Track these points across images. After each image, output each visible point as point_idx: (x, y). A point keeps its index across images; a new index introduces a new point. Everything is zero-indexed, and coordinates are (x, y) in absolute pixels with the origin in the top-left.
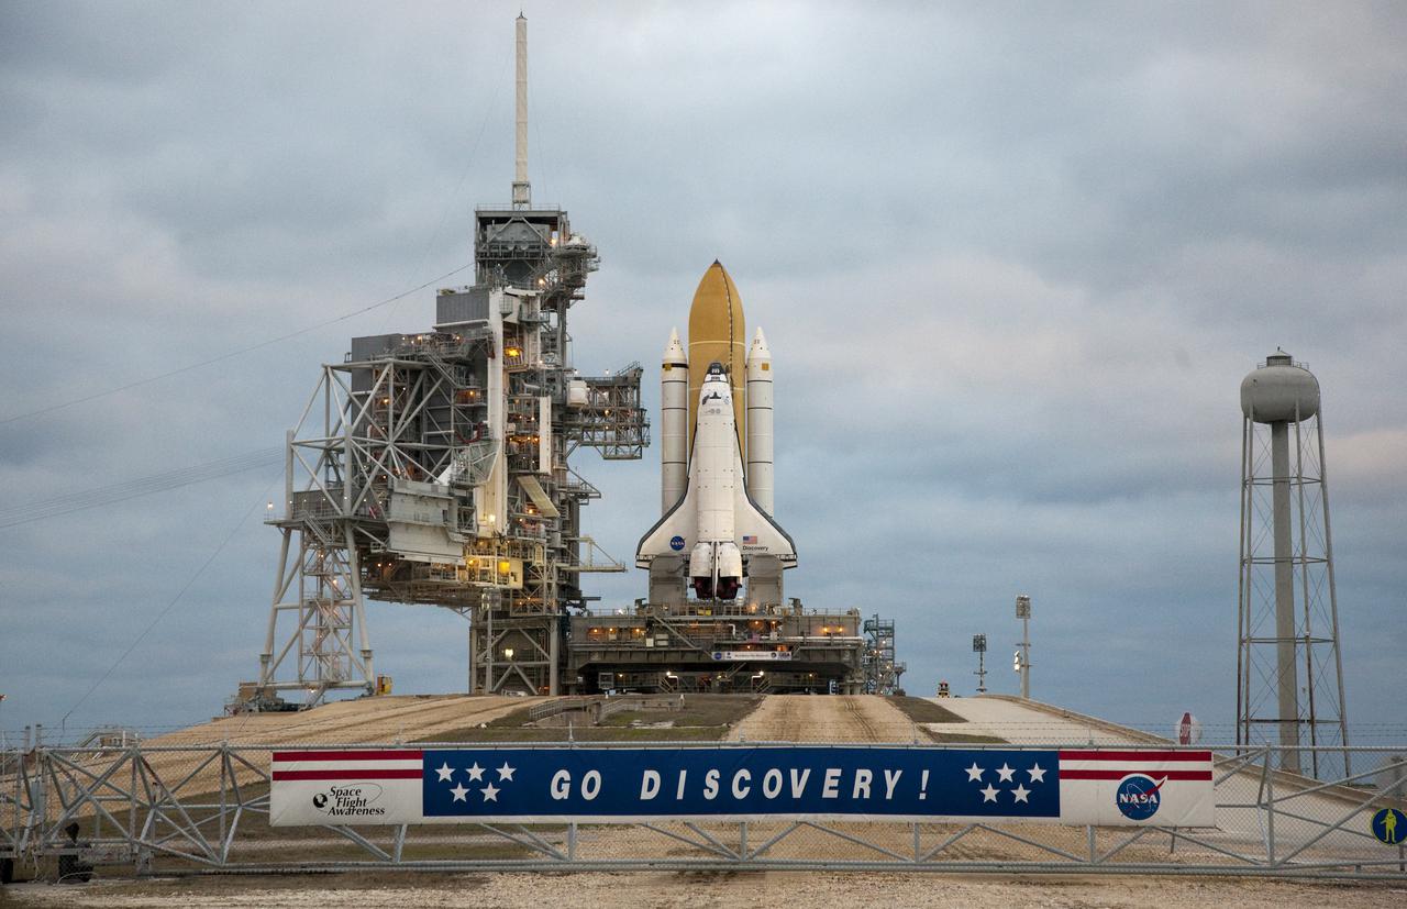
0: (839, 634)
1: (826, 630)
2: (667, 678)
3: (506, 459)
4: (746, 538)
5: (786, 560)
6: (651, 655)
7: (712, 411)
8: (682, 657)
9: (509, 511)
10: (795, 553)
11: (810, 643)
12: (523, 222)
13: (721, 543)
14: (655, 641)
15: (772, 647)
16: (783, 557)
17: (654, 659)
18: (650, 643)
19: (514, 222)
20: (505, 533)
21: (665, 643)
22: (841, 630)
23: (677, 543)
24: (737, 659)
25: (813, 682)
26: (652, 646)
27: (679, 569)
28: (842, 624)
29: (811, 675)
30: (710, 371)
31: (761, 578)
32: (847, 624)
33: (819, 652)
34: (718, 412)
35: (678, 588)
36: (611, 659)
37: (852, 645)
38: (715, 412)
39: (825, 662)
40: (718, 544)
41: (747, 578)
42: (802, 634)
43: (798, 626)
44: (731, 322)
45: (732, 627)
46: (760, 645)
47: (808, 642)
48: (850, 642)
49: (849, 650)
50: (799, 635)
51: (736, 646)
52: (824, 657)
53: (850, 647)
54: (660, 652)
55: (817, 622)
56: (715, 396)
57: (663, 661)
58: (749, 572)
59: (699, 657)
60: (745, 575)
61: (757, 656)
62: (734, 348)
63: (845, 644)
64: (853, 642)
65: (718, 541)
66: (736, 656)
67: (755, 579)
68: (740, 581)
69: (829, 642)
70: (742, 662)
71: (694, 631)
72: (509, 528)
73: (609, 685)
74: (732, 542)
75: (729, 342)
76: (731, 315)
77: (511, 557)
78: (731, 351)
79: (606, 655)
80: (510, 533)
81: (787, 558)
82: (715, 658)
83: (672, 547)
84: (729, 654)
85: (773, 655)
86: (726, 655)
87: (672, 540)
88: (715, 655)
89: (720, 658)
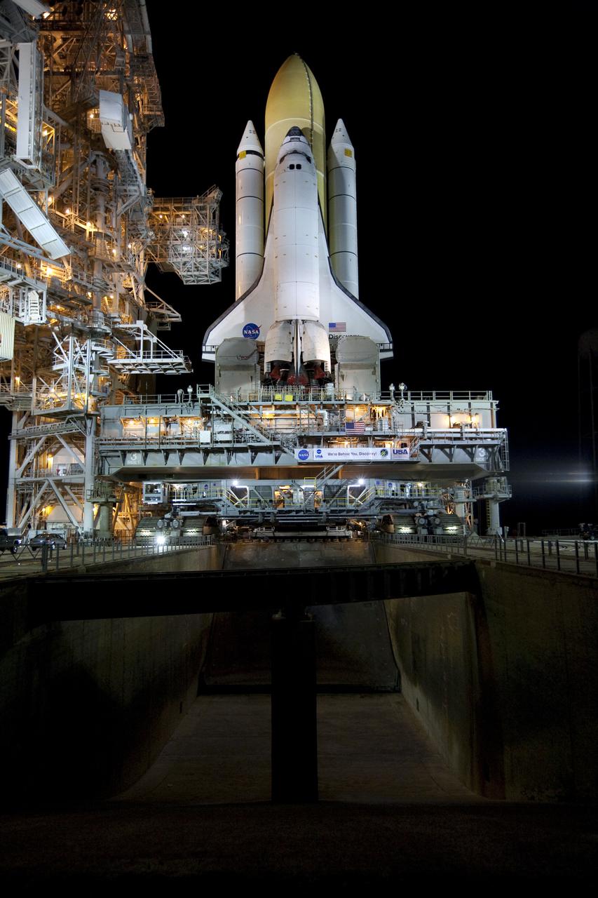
0: (471, 427)
1: (451, 420)
2: (233, 489)
4: (332, 325)
5: (382, 351)
6: (211, 455)
8: (254, 458)
11: (433, 437)
13: (304, 321)
14: (215, 433)
17: (214, 461)
18: (205, 437)
21: (228, 437)
22: (473, 421)
23: (251, 330)
24: (330, 459)
25: (423, 493)
26: (209, 441)
27: (252, 354)
28: (473, 412)
29: (421, 485)
30: (289, 134)
31: (355, 364)
32: (481, 412)
33: (442, 450)
34: (299, 167)
35: (252, 377)
36: (156, 461)
37: (493, 439)
38: (295, 169)
39: (453, 463)
40: (300, 322)
41: (336, 366)
42: (420, 425)
43: (413, 415)
44: (312, 100)
45: (322, 415)
46: (363, 439)
47: (429, 435)
48: (489, 435)
49: (486, 447)
50: (414, 427)
51: (328, 441)
52: (450, 456)
53: (489, 442)
54: (220, 451)
55: (439, 410)
56: (295, 152)
57: (227, 465)
58: (339, 358)
59: (277, 459)
60: (334, 362)
61: (361, 454)
62: (315, 129)
63: (481, 438)
64: (493, 436)
65: (300, 318)
66: (329, 454)
67: (346, 366)
68: (328, 368)
69: (459, 435)
70: (337, 464)
71: (268, 422)
73: (154, 498)
74: (317, 321)
75: (310, 121)
76: (311, 94)
78: (312, 129)
79: (147, 455)
81: (383, 348)
82: (300, 457)
83: (245, 335)
84: (319, 452)
85: (384, 453)
86: (316, 454)
87: (245, 329)
88: (300, 453)
89: (306, 458)
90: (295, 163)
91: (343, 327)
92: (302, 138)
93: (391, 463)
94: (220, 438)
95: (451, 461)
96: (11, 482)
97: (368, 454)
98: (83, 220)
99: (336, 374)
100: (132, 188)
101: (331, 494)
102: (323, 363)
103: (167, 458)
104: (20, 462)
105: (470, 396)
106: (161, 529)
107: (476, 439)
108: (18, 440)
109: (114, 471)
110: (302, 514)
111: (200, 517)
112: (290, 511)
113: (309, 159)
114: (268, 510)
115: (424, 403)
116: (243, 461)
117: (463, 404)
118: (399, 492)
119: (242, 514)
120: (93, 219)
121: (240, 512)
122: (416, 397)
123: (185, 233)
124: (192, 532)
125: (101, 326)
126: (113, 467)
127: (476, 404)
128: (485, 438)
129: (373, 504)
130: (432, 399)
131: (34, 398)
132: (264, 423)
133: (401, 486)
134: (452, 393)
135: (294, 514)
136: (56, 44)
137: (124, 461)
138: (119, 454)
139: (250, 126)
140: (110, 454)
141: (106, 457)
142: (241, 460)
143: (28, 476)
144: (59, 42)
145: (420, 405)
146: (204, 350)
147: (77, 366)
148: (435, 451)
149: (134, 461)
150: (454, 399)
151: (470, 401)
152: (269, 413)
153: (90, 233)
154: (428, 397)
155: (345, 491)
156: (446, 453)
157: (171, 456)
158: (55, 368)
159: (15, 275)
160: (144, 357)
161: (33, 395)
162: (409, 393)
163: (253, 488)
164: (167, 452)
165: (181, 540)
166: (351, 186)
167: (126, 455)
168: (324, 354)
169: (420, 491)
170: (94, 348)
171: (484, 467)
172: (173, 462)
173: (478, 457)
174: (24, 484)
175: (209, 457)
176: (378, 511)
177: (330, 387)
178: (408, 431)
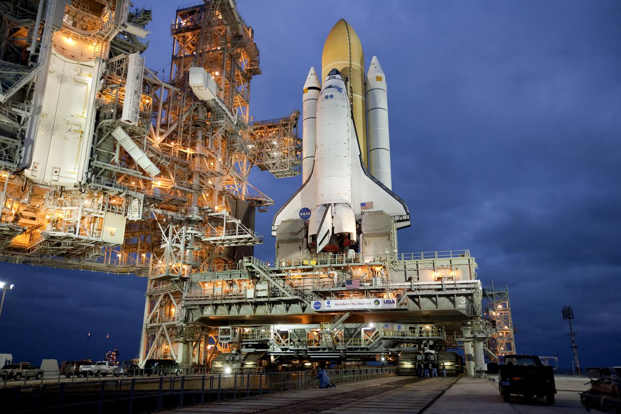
0: (451, 277)
1: (436, 274)
2: (278, 331)
4: (363, 205)
5: (399, 221)
6: (259, 306)
8: (287, 308)
9: (91, 161)
10: (408, 214)
11: (419, 288)
13: (335, 204)
14: (256, 290)
15: (377, 294)
17: (261, 311)
18: (249, 293)
20: (84, 182)
21: (265, 294)
23: (305, 212)
24: (336, 308)
25: (430, 334)
26: (253, 297)
27: (300, 231)
28: (454, 267)
29: (428, 327)
30: (329, 75)
31: (374, 233)
32: (460, 268)
33: (429, 299)
34: (332, 96)
35: (300, 248)
36: (222, 312)
37: (467, 289)
38: (329, 98)
39: (438, 309)
40: (333, 205)
41: (361, 235)
42: (410, 279)
43: (405, 271)
44: (350, 48)
45: (333, 274)
46: (363, 292)
47: (416, 287)
48: (465, 286)
49: (466, 295)
50: (406, 281)
51: (339, 295)
52: (436, 303)
53: (464, 291)
54: (262, 303)
55: (426, 266)
56: (330, 87)
57: (269, 314)
58: (363, 229)
59: (304, 309)
60: (359, 232)
61: (359, 304)
62: (352, 67)
63: (457, 289)
64: (469, 286)
65: (332, 202)
66: (336, 305)
67: (368, 235)
68: (354, 238)
69: (440, 287)
70: (345, 311)
71: (299, 281)
72: (89, 177)
73: (227, 339)
74: (346, 203)
75: (349, 62)
76: (350, 44)
77: (108, 211)
78: (350, 68)
79: (216, 308)
80: (89, 181)
81: (401, 219)
82: (315, 307)
83: (300, 216)
84: (328, 303)
85: (377, 303)
86: (326, 304)
87: (301, 212)
88: (315, 304)
89: (320, 307)
90: (329, 94)
91: (371, 205)
92: (338, 76)
94: (260, 294)
95: (437, 308)
96: (144, 326)
97: (364, 304)
98: (185, 147)
99: (361, 242)
100: (221, 121)
101: (350, 335)
102: (349, 235)
103: (230, 309)
104: (150, 312)
105: (451, 255)
106: (228, 362)
107: (453, 289)
108: (150, 296)
109: (195, 319)
110: (327, 351)
111: (256, 353)
112: (318, 349)
113: (340, 90)
114: (300, 348)
115: (414, 262)
116: (281, 310)
117: (445, 262)
119: (284, 351)
120: (193, 146)
121: (282, 349)
122: (408, 257)
123: (275, 143)
124: (249, 364)
125: (195, 216)
126: (196, 316)
127: (456, 261)
128: (461, 289)
129: (381, 344)
130: (420, 258)
131: (151, 268)
132: (296, 283)
133: (410, 328)
134: (436, 253)
135: (321, 351)
136: (189, 39)
137: (202, 312)
138: (198, 307)
139: (312, 70)
140: (193, 307)
141: (191, 309)
142: (279, 310)
143: (154, 322)
144: (190, 37)
145: (411, 264)
146: (273, 229)
147: (174, 245)
148: (422, 300)
149: (209, 312)
150: (439, 257)
151: (452, 258)
152: (298, 274)
153: (190, 154)
154: (417, 257)
155: (360, 333)
156: (433, 301)
157: (234, 308)
158: (162, 246)
159: (121, 191)
160: (225, 235)
161: (150, 265)
162: (403, 255)
163: (293, 331)
165: (241, 370)
166: (382, 101)
167: (203, 308)
168: (350, 228)
169: (427, 332)
170: (190, 231)
171: (464, 312)
172: (234, 312)
173: (460, 304)
174: (152, 328)
175: (258, 308)
176: (385, 349)
177: (351, 253)
178: (399, 284)
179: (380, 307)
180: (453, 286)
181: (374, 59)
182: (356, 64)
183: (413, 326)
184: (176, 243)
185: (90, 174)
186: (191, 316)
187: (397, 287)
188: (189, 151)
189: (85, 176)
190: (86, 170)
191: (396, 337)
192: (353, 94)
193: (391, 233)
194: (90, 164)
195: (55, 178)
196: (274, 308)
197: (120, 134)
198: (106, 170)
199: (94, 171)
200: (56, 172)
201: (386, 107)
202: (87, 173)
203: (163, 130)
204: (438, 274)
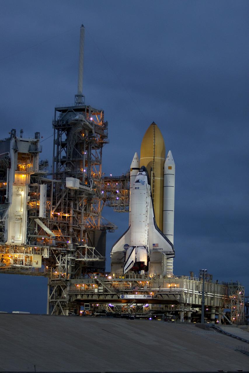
0: (175, 287)
1: (169, 285)
2: (110, 306)
3: (27, 212)
4: (154, 245)
7: (136, 188)
8: (112, 297)
9: (28, 234)
10: (174, 251)
11: (162, 291)
12: (72, 111)
13: (138, 247)
14: (99, 289)
15: (147, 293)
16: (169, 253)
17: (101, 298)
18: (96, 290)
19: (69, 111)
20: (25, 244)
21: (102, 291)
22: (176, 285)
23: (126, 246)
24: (130, 298)
26: (97, 292)
27: (122, 258)
29: (173, 306)
31: (155, 262)
32: (179, 283)
33: (167, 295)
34: (138, 188)
36: (85, 298)
40: (137, 247)
41: (149, 263)
43: (159, 284)
44: (154, 149)
46: (140, 292)
49: (180, 294)
50: (158, 288)
52: (169, 297)
54: (102, 295)
56: (138, 181)
57: (105, 299)
58: (151, 260)
59: (119, 297)
60: (148, 260)
61: (138, 297)
65: (136, 246)
67: (152, 263)
68: (146, 264)
69: (170, 291)
70: (133, 299)
72: (27, 241)
73: (88, 309)
74: (143, 246)
75: (153, 158)
76: (154, 146)
77: (34, 254)
78: (154, 161)
79: (83, 295)
80: (28, 243)
81: (171, 253)
83: (124, 248)
85: (145, 296)
86: (126, 296)
87: (124, 246)
88: (122, 296)
89: (124, 297)
90: (137, 187)
92: (144, 173)
93: (146, 299)
94: (100, 291)
95: (169, 299)
96: (48, 301)
98: (65, 213)
99: (149, 266)
102: (143, 263)
103: (88, 297)
104: (50, 294)
108: (50, 286)
109: (73, 300)
113: (143, 183)
116: (109, 298)
118: (164, 308)
120: (69, 212)
123: (118, 191)
125: (72, 249)
126: (73, 299)
129: (150, 312)
131: (51, 274)
132: (116, 286)
133: (165, 306)
137: (76, 297)
138: (74, 295)
140: (72, 295)
141: (71, 296)
143: (53, 299)
145: (161, 280)
146: (111, 253)
147: (62, 265)
149: (79, 297)
152: (116, 283)
153: (68, 216)
155: (142, 308)
157: (90, 296)
158: (57, 265)
160: (87, 258)
161: (51, 273)
163: (115, 306)
164: (88, 295)
166: (171, 181)
167: (77, 296)
168: (144, 259)
169: (173, 308)
170: (69, 257)
171: (178, 301)
172: (90, 298)
173: (178, 297)
174: (52, 302)
175: (100, 297)
176: (152, 315)
177: (143, 272)
178: (155, 289)
179: (146, 298)
180: (174, 291)
181: (170, 153)
182: (158, 158)
183: (167, 305)
184: (63, 263)
185: (27, 240)
186: (71, 299)
187: (154, 290)
188: (67, 215)
189: (25, 241)
190: (26, 239)
191: (159, 310)
192: (155, 178)
193: (162, 262)
194: (27, 236)
195: (13, 241)
196: (107, 297)
197: (38, 221)
198: (32, 237)
199: (29, 238)
200: (13, 238)
201: (174, 185)
202: (26, 240)
203: (54, 206)
204: (171, 285)
